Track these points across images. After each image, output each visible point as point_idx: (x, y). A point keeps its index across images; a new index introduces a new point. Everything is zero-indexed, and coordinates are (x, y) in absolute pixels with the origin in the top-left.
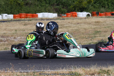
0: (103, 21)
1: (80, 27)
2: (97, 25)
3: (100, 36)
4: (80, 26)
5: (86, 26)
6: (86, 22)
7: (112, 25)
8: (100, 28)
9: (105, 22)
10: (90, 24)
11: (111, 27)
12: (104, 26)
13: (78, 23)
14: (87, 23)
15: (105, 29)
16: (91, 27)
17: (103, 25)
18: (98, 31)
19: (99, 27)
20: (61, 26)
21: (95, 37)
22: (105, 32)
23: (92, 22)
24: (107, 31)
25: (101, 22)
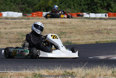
0: (69, 22)
2: (63, 26)
3: (65, 38)
6: (51, 22)
7: (78, 26)
8: (65, 29)
10: (56, 24)
11: (76, 28)
14: (53, 23)
15: (70, 31)
16: (57, 27)
17: (69, 26)
18: (64, 31)
20: (26, 26)
22: (70, 33)
23: (58, 23)
24: (72, 33)
25: (67, 23)
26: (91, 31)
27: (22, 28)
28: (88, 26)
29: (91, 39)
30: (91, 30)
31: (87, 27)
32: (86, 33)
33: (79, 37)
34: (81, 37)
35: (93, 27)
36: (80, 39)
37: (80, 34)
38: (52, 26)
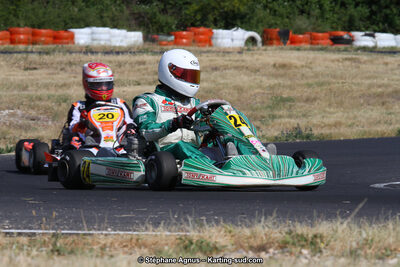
0: (304, 63)
1: (222, 82)
2: (282, 76)
3: (290, 116)
4: (223, 77)
5: (243, 79)
6: (243, 64)
7: (335, 77)
8: (291, 87)
9: (309, 66)
10: (258, 71)
11: (329, 84)
12: (304, 82)
13: (216, 69)
14: (247, 68)
15: (307, 92)
16: (261, 82)
17: (303, 75)
18: (284, 96)
19: (289, 83)
21: (274, 117)
22: (307, 100)
23: (265, 65)
24: (315, 99)
25: (296, 67)
26: (380, 95)
27: (142, 82)
28: (368, 78)
29: (379, 122)
30: (380, 90)
31: (368, 82)
32: (362, 101)
33: (338, 115)
34: (346, 115)
35: (386, 81)
36: (343, 121)
37: (340, 104)
38: (245, 78)
